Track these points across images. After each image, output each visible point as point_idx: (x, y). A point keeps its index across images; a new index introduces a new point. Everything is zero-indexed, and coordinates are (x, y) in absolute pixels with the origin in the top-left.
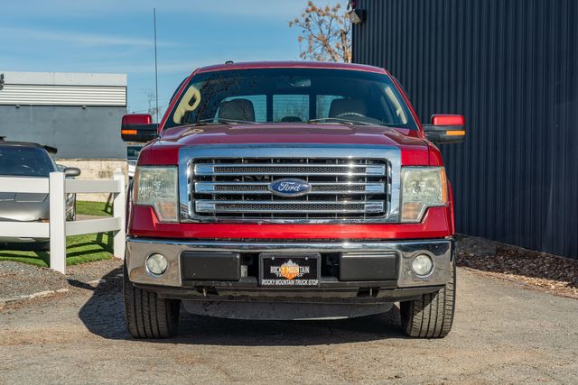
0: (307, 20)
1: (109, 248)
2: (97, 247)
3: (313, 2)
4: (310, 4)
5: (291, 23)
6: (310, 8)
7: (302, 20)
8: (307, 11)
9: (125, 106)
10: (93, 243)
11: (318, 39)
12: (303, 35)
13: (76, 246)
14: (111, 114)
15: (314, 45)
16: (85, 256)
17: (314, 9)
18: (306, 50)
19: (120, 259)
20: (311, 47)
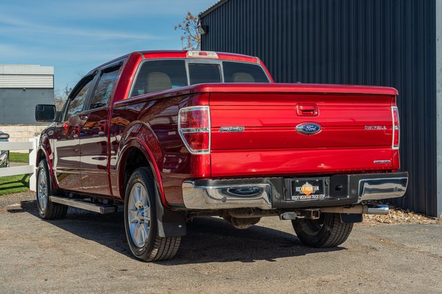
0: (187, 25)
1: (27, 185)
2: (21, 184)
3: (191, 13)
4: (189, 14)
5: (176, 27)
6: (189, 17)
7: (184, 25)
8: (187, 19)
9: (53, 88)
10: (19, 181)
11: (195, 38)
12: (184, 36)
13: (5, 183)
14: (43, 94)
15: (192, 42)
16: (10, 190)
17: (191, 18)
18: (186, 46)
19: (33, 192)
20: (190, 44)
